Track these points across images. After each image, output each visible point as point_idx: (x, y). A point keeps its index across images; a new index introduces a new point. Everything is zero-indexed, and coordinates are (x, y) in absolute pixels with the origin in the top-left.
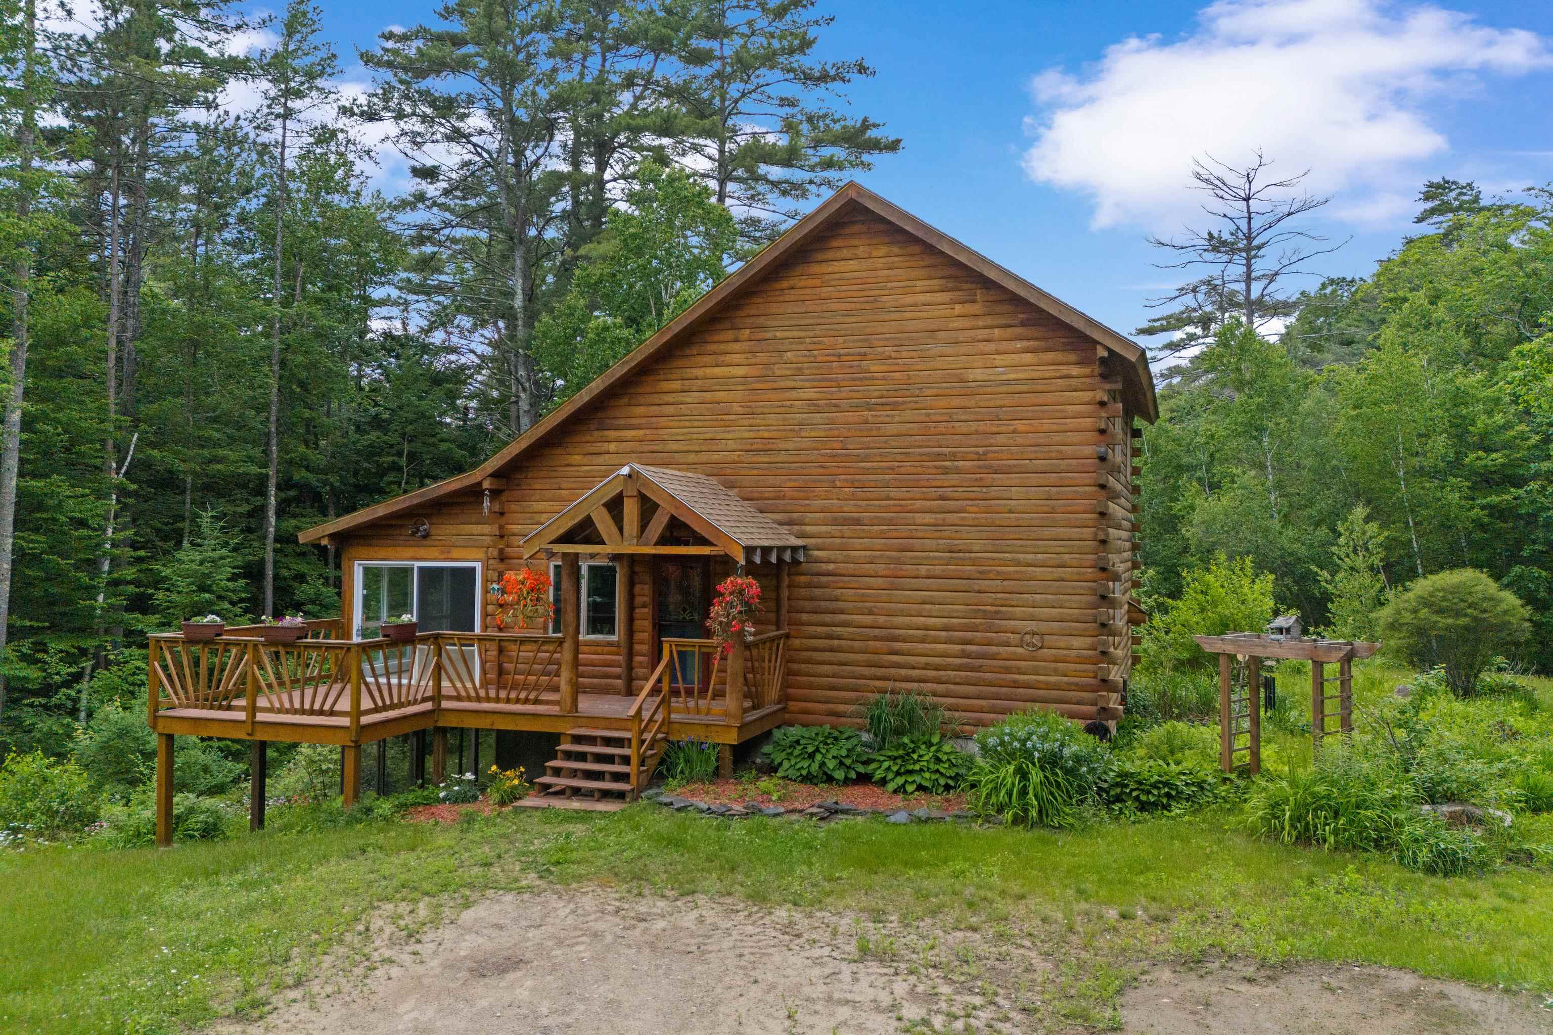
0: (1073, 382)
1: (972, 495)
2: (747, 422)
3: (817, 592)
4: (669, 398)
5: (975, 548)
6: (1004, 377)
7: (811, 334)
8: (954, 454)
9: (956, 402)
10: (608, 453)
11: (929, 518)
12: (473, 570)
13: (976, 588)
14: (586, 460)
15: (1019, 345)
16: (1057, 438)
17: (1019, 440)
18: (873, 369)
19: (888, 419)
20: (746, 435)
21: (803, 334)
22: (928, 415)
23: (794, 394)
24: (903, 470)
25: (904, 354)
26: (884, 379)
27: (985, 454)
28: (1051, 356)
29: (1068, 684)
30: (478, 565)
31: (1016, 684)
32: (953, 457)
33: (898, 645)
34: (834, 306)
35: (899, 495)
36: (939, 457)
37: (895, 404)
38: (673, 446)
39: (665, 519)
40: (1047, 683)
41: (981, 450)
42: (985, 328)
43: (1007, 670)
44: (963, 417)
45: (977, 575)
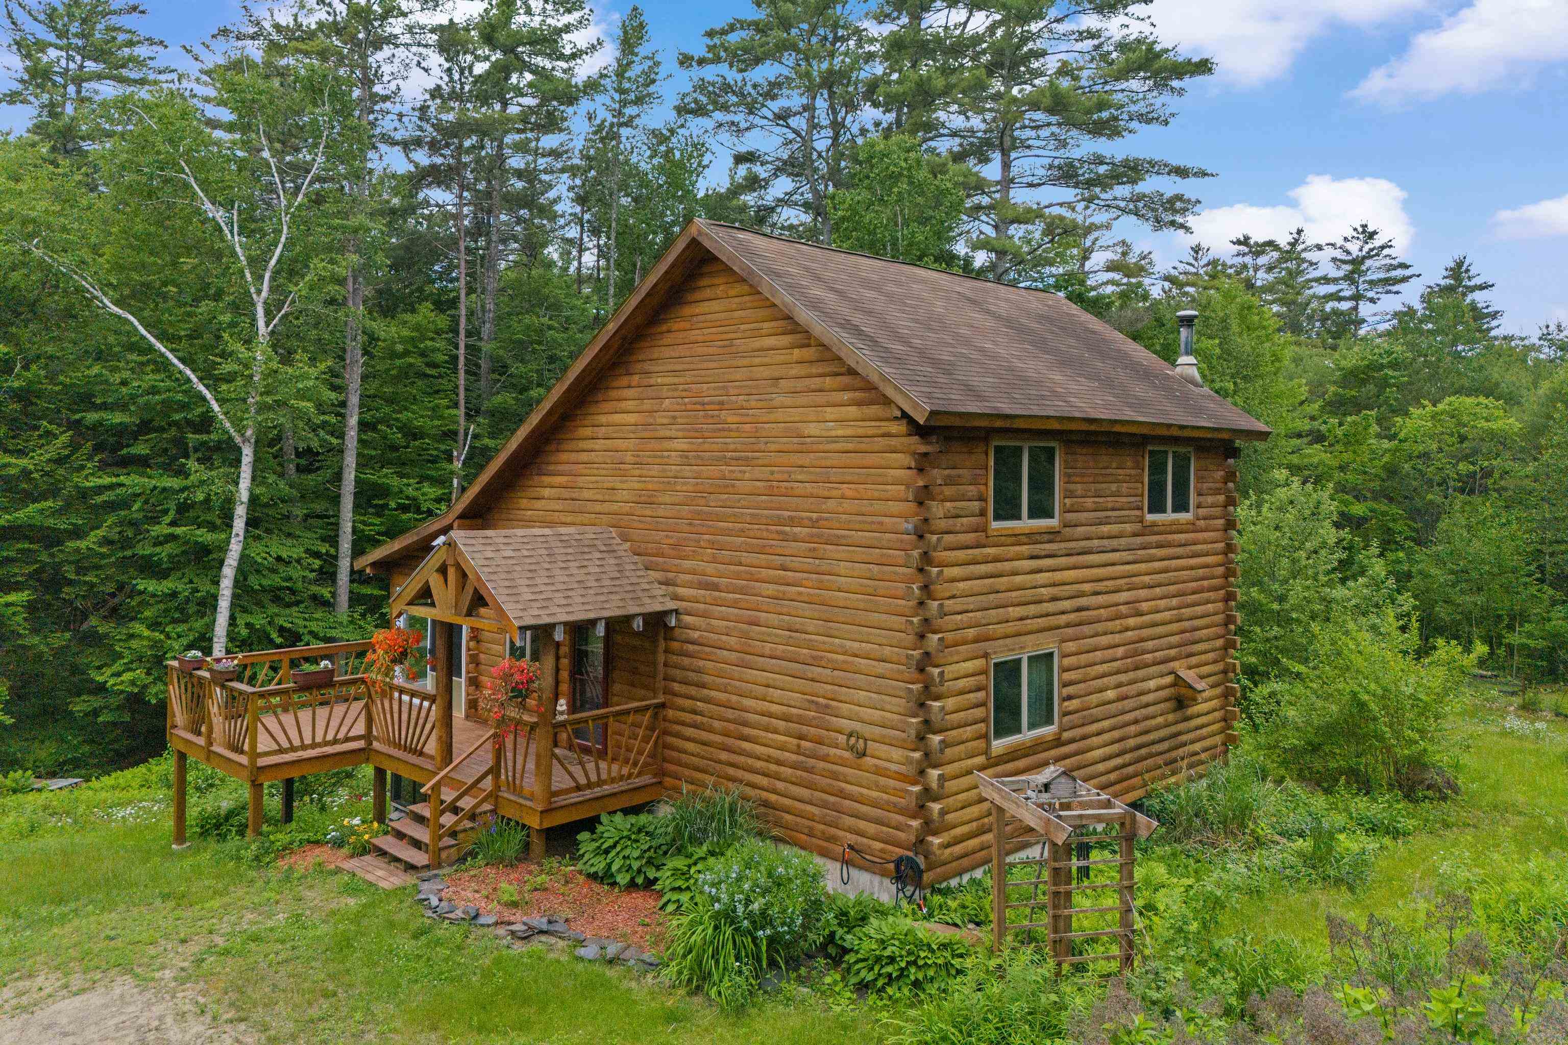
0: (894, 442)
1: (806, 567)
2: (637, 472)
4: (583, 445)
5: (809, 629)
6: (833, 433)
7: (682, 380)
8: (791, 518)
9: (796, 459)
11: (771, 589)
13: (810, 675)
15: (846, 396)
16: (878, 506)
17: (847, 505)
18: (729, 420)
19: (739, 476)
21: (676, 380)
22: (772, 473)
23: (667, 444)
24: (752, 534)
25: (753, 404)
26: (738, 430)
27: (817, 520)
29: (888, 803)
31: (842, 794)
32: (792, 522)
33: (747, 731)
34: (700, 350)
35: (749, 561)
36: (780, 521)
37: (747, 459)
38: (586, 494)
40: (869, 798)
42: (820, 376)
43: (835, 776)
44: (800, 477)
45: (810, 661)
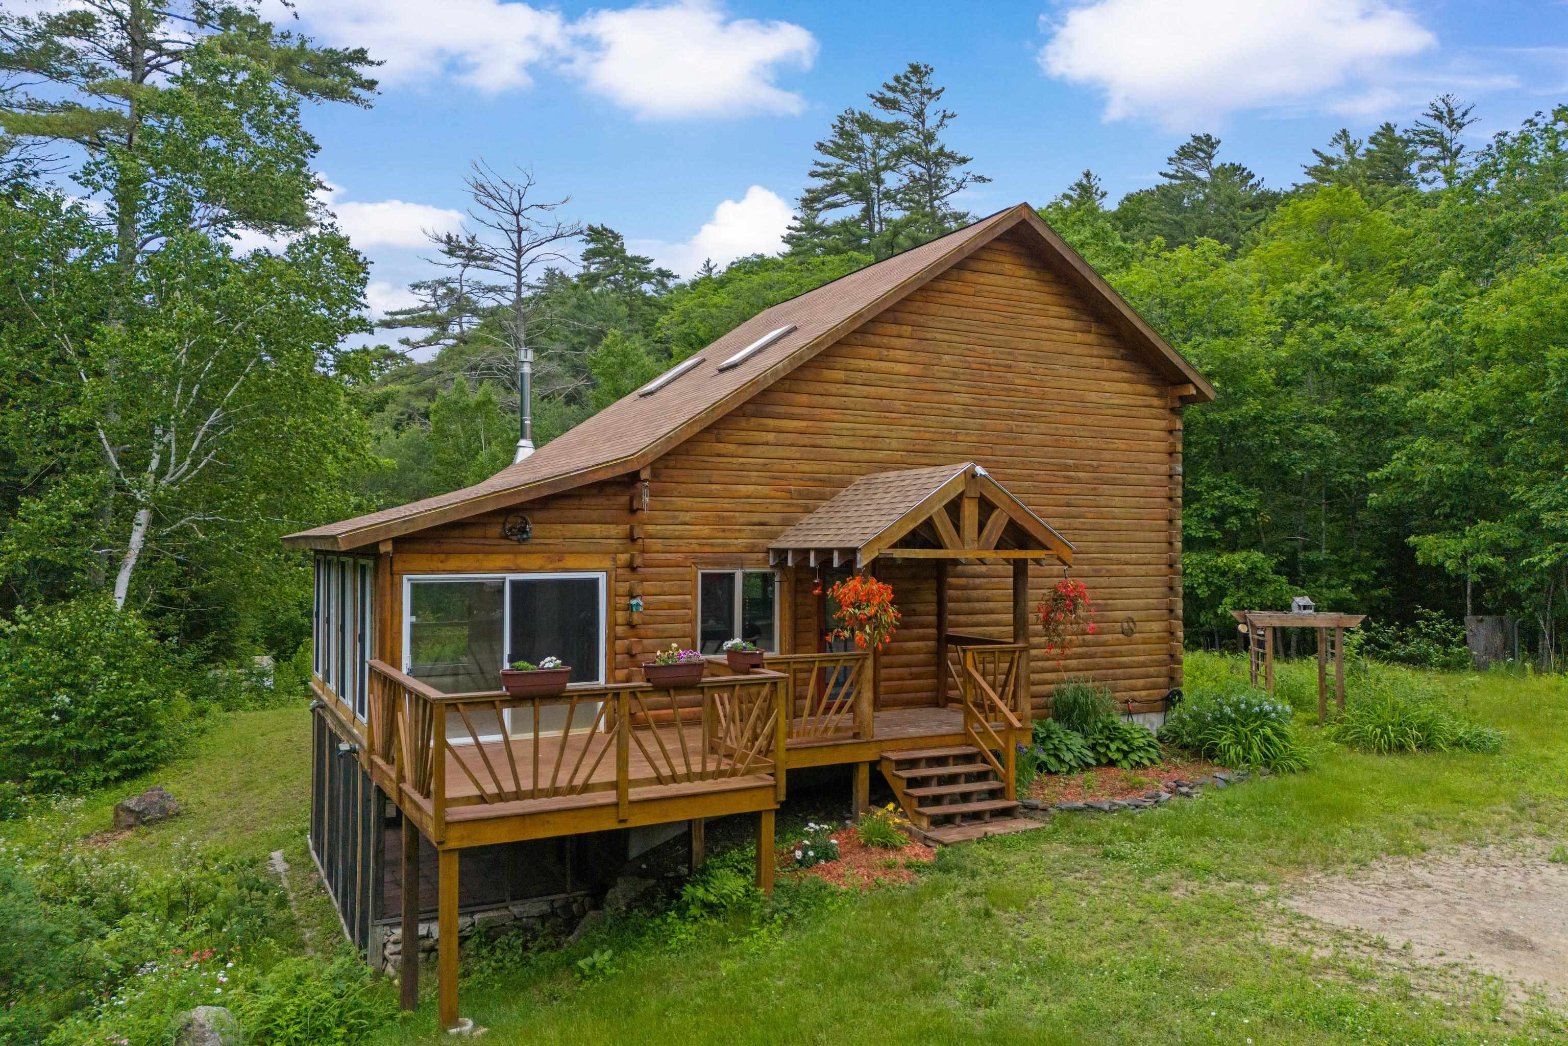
0: (1154, 411)
1: (1089, 503)
2: (908, 422)
3: (974, 594)
4: (833, 388)
5: (1092, 550)
6: (1111, 402)
8: (1076, 466)
9: (1078, 419)
12: (594, 583)
13: (1092, 585)
14: (741, 450)
15: (1120, 375)
16: (1142, 456)
17: (1119, 456)
18: (1017, 381)
19: (1028, 430)
20: (909, 435)
21: (958, 339)
22: (1058, 429)
24: (1040, 478)
25: (1041, 371)
26: (1025, 391)
27: (1098, 467)
28: (1141, 388)
29: (1150, 661)
30: (602, 577)
31: (1119, 666)
32: (1076, 468)
34: (985, 316)
35: (1036, 501)
36: (1067, 468)
37: (1034, 416)
40: (1138, 662)
41: (1094, 463)
42: (1096, 356)
43: (1113, 654)
44: (1083, 434)
45: (1092, 573)
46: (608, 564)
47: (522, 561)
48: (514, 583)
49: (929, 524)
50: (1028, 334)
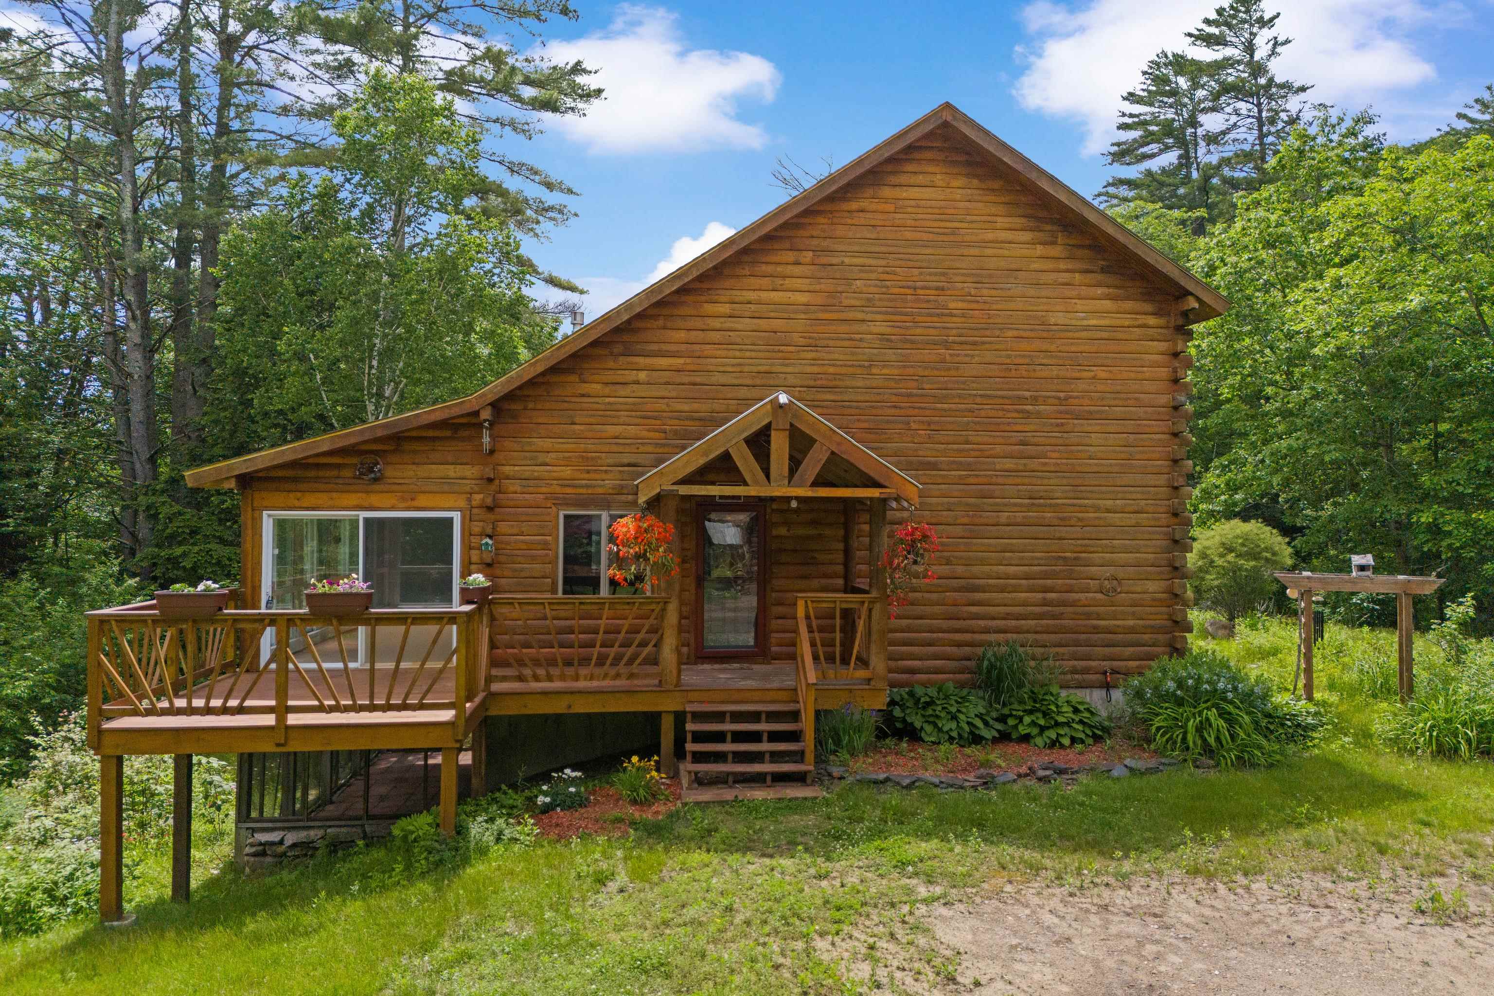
0: (1151, 331)
1: (1053, 440)
2: (809, 355)
4: (716, 323)
5: (1059, 495)
6: (1085, 323)
7: (883, 263)
8: (1035, 398)
9: (1037, 345)
10: (637, 383)
11: (1009, 464)
13: (1058, 535)
15: (1100, 291)
16: (1131, 385)
17: (1097, 385)
18: (952, 305)
19: (967, 359)
20: (809, 369)
21: (872, 262)
22: (1009, 357)
23: (864, 327)
24: (983, 413)
25: (985, 292)
26: (963, 316)
27: (1066, 399)
28: (1129, 305)
29: (1144, 627)
31: (1096, 630)
32: (1035, 400)
33: (978, 596)
34: (909, 235)
35: (979, 439)
36: (1021, 400)
37: (975, 344)
39: (824, 457)
40: (1124, 627)
41: (1062, 395)
42: (1068, 271)
43: (1088, 616)
44: (1045, 361)
45: (1056, 522)
46: (462, 503)
47: (374, 499)
48: (366, 520)
49: (726, 456)
50: (966, 251)
